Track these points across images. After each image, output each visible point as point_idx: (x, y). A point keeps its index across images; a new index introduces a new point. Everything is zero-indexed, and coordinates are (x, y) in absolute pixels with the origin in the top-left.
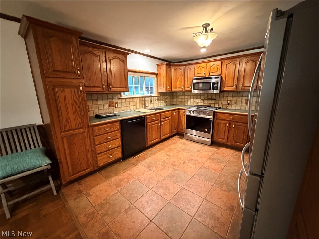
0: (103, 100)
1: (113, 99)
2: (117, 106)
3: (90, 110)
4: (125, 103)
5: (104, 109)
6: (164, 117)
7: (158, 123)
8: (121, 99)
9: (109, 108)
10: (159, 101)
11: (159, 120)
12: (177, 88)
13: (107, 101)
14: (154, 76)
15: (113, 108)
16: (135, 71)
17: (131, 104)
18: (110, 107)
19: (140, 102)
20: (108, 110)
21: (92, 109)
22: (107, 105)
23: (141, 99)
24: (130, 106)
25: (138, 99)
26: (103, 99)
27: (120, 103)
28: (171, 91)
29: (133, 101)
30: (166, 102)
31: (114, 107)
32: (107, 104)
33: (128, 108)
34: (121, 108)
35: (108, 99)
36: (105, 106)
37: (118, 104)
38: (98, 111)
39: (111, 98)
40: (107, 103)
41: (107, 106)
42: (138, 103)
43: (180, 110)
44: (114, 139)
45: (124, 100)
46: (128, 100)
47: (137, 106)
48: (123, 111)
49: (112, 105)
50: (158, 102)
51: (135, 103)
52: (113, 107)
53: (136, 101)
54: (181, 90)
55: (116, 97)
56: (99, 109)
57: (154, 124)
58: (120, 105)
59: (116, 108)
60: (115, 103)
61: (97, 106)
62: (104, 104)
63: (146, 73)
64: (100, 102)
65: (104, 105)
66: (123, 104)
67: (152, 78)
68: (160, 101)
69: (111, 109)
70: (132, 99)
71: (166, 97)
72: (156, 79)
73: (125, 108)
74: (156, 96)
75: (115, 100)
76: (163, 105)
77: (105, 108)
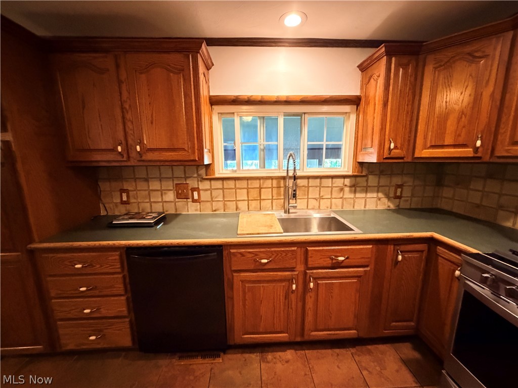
0: (161, 181)
1: (186, 178)
2: (196, 196)
3: (132, 200)
4: (221, 191)
5: (163, 202)
6: (328, 262)
7: (290, 281)
8: (211, 180)
9: (177, 200)
10: (361, 192)
11: (300, 268)
12: (442, 146)
13: (169, 184)
14: (346, 108)
15: (187, 202)
16: (259, 99)
17: (243, 195)
18: (177, 198)
19: (275, 191)
20: (173, 204)
21: (135, 198)
22: (172, 192)
23: (279, 183)
24: (237, 201)
25: (268, 183)
26: (161, 179)
27: (206, 190)
28: (409, 160)
29: (248, 189)
30: (399, 197)
31: (190, 200)
32: (171, 190)
33: (232, 205)
34: (209, 204)
35: (173, 178)
36: (167, 195)
37: (201, 192)
38: (148, 205)
39: (182, 178)
40: (172, 188)
41: (170, 196)
42: (267, 193)
43: (440, 249)
44: (105, 293)
45: (218, 184)
46: (231, 184)
47: (262, 202)
48: (215, 211)
49: (183, 194)
50: (352, 196)
51: (254, 193)
52: (187, 199)
53: (260, 188)
54: (471, 155)
55: (196, 175)
56: (152, 200)
57: (268, 281)
58: (205, 196)
59: (194, 201)
60: (193, 190)
61: (147, 192)
62: (164, 190)
63: (304, 102)
64: (155, 185)
65: (162, 192)
66: (215, 193)
67: (341, 117)
68: (366, 192)
69: (180, 203)
70: (245, 182)
71: (397, 180)
72: (353, 117)
73: (221, 204)
74: (344, 177)
75: (192, 183)
76: (380, 207)
77: (167, 200)
